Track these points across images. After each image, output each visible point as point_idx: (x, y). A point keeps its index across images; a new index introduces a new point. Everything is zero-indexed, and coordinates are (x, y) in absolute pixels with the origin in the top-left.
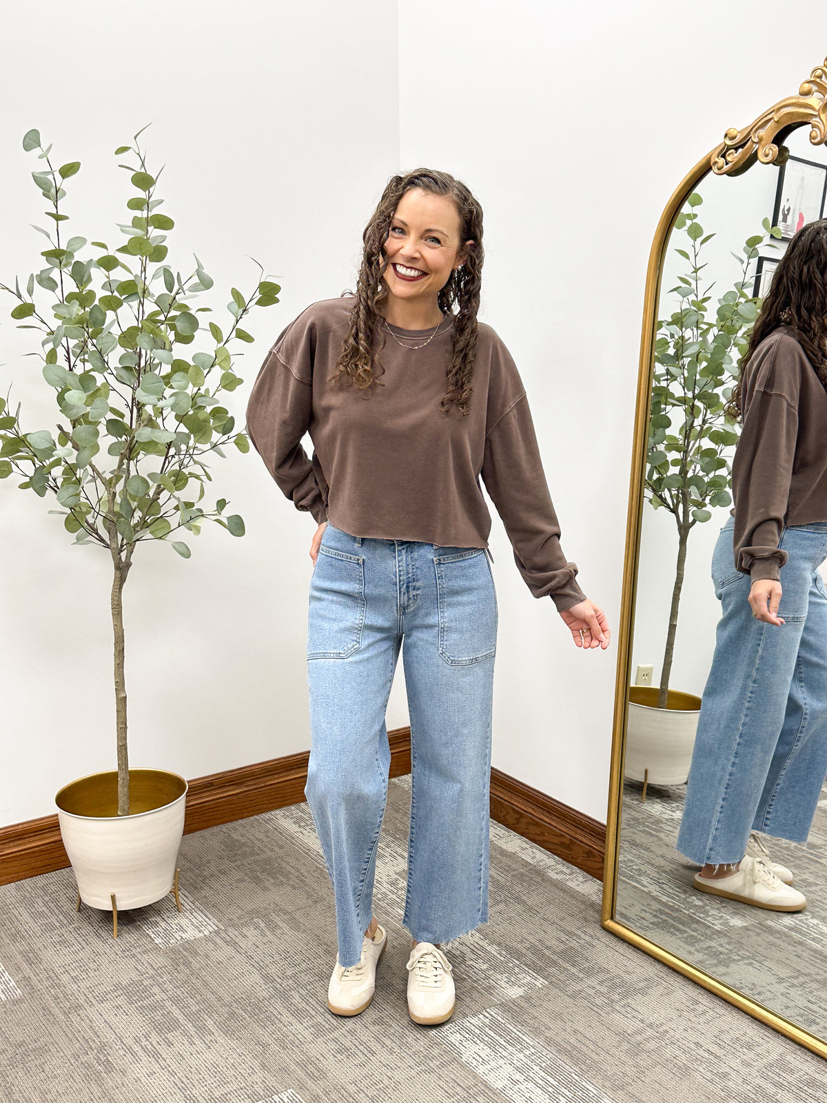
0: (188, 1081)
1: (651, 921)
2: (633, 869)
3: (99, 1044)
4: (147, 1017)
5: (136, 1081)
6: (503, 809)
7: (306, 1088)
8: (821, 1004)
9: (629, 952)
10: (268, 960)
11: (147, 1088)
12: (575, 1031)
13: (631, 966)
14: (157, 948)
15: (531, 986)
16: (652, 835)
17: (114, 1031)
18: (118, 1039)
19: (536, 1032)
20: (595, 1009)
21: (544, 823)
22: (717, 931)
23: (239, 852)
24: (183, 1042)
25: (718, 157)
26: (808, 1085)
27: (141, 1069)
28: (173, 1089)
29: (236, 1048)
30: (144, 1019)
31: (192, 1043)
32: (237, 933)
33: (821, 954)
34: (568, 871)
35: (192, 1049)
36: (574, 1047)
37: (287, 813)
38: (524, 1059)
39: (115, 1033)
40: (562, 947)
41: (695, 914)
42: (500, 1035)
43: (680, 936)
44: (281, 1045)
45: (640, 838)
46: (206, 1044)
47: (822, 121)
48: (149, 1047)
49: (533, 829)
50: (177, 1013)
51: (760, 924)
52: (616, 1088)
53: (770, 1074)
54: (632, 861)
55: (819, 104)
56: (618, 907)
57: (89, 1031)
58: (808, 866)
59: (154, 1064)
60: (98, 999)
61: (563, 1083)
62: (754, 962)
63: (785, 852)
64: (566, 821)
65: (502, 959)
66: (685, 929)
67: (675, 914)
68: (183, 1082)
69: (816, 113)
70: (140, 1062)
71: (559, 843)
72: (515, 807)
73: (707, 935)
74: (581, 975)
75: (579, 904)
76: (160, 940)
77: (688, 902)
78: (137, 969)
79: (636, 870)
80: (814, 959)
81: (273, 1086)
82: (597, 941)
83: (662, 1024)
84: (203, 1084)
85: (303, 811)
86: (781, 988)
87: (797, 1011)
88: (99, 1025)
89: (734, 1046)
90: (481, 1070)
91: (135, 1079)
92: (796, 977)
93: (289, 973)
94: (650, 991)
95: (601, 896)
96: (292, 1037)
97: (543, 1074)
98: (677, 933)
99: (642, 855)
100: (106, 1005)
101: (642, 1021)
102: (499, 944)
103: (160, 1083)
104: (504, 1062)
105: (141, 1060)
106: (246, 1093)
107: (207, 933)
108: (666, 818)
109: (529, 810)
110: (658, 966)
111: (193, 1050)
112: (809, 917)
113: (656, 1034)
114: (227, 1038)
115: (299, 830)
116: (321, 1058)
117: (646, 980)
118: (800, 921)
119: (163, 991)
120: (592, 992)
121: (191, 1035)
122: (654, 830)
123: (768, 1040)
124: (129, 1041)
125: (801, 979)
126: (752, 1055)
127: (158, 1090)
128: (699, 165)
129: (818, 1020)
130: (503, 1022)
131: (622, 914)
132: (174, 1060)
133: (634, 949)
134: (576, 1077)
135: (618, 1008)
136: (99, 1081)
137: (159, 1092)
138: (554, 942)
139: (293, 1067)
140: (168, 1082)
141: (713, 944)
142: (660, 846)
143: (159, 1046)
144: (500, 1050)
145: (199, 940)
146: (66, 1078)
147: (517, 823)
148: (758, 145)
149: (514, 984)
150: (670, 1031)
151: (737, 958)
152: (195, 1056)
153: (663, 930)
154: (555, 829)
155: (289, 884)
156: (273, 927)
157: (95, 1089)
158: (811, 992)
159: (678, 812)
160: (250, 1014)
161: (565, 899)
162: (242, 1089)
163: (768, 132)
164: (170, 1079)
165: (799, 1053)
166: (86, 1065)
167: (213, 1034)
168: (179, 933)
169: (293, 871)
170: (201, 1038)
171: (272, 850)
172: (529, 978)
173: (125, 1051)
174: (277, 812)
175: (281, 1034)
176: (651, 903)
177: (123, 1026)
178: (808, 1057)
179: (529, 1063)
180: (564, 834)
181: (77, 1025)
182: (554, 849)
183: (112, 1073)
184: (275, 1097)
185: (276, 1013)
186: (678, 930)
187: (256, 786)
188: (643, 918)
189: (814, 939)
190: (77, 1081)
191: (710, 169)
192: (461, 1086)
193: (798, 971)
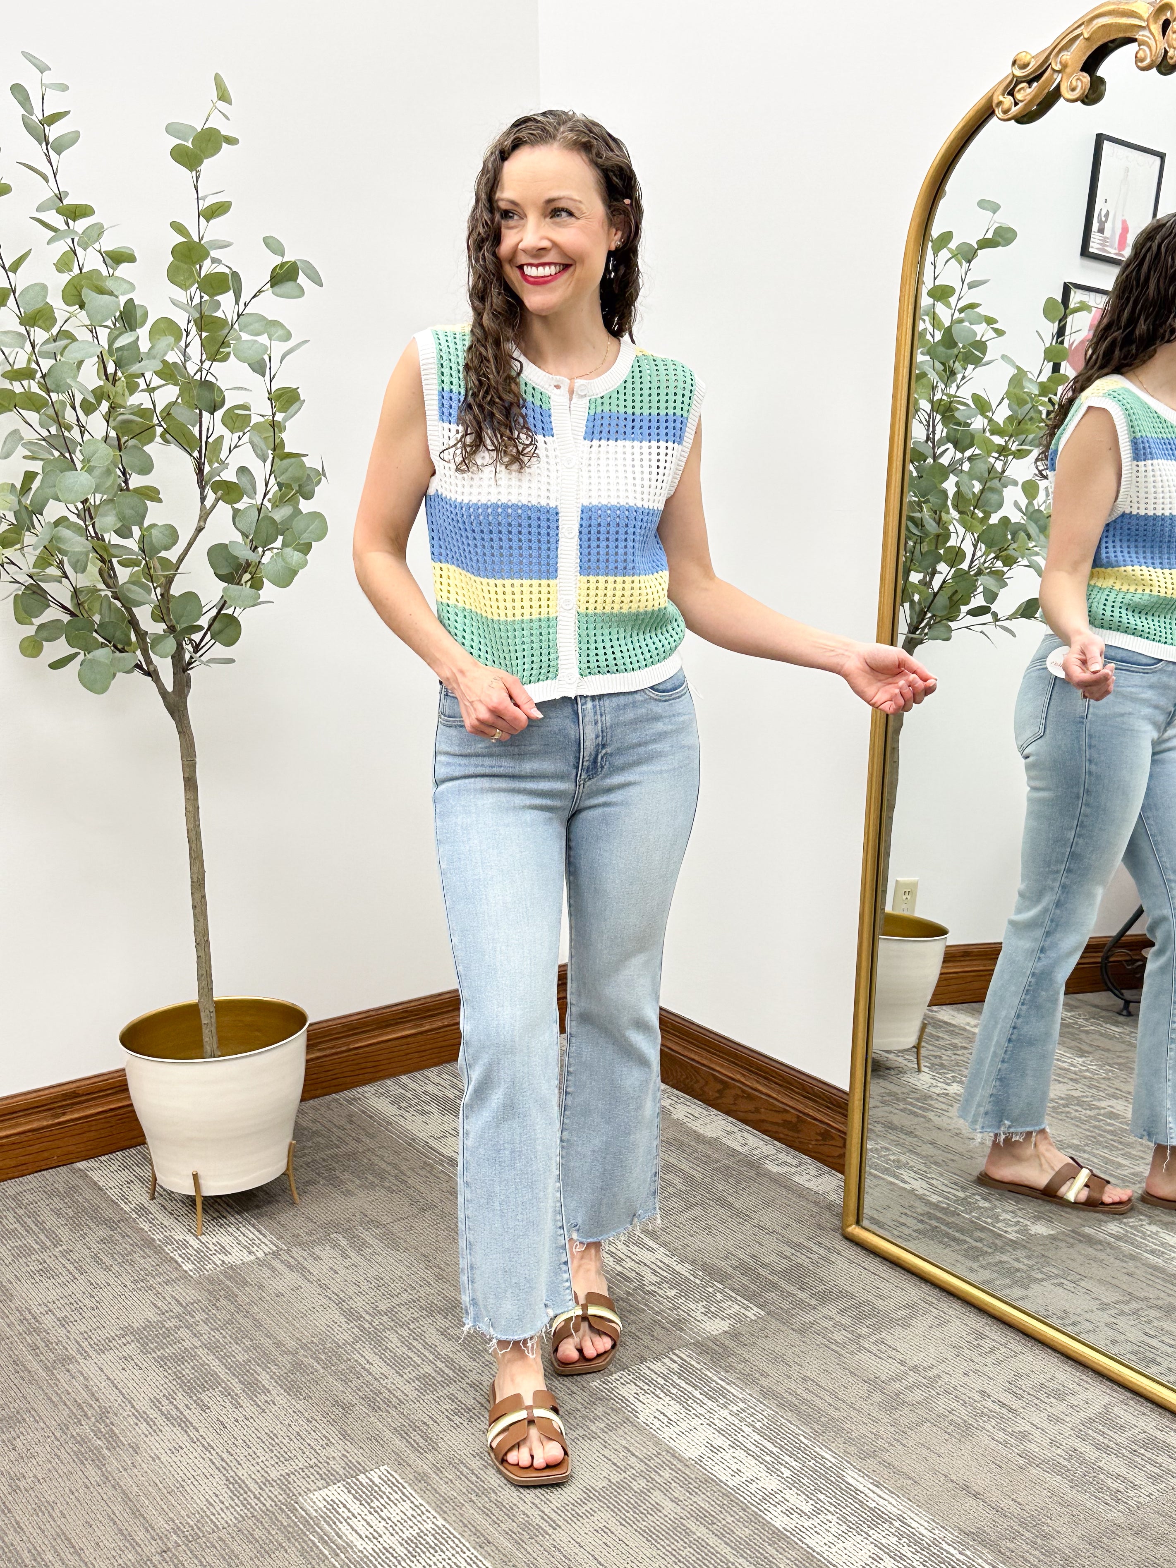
0: (231, 1458)
1: (915, 1228)
2: (890, 1160)
3: (98, 1410)
4: (170, 1371)
5: (154, 1460)
6: (699, 1078)
7: (408, 1464)
8: (1164, 1338)
9: (884, 1270)
10: (351, 1290)
11: (171, 1469)
12: (805, 1379)
13: (886, 1288)
14: (185, 1276)
15: (740, 1319)
16: (916, 1115)
17: (120, 1392)
18: (127, 1402)
19: (748, 1380)
20: (833, 1347)
21: (759, 1095)
22: (1011, 1240)
23: (310, 1144)
24: (223, 1404)
25: (1003, 95)
26: (1145, 1446)
27: (161, 1442)
28: (209, 1469)
29: (303, 1411)
30: (166, 1374)
31: (238, 1406)
32: (305, 1254)
33: (1162, 1271)
34: (795, 1162)
35: (237, 1414)
36: (804, 1401)
37: (381, 1090)
38: (729, 1417)
39: (123, 1395)
40: (785, 1263)
41: (979, 1219)
42: (694, 1386)
43: (957, 1248)
44: (369, 1405)
45: (898, 1119)
46: (259, 1406)
47: (1152, 33)
48: (174, 1412)
49: (745, 1105)
50: (215, 1364)
51: (1073, 1231)
52: (864, 1456)
53: (1090, 1432)
54: (887, 1149)
55: (1149, 9)
56: (867, 1210)
57: (82, 1391)
58: (1142, 1155)
59: (179, 1435)
60: (97, 1348)
61: (787, 1450)
62: (1065, 1282)
63: (1111, 1137)
64: (792, 1090)
65: (698, 1281)
66: (965, 1238)
67: (951, 1219)
68: (223, 1460)
69: (1144, 24)
70: (159, 1433)
71: (780, 1121)
72: (717, 1074)
73: (996, 1245)
74: (813, 1302)
75: (811, 1206)
76: (191, 1266)
77: (969, 1203)
78: (156, 1306)
79: (893, 1161)
80: (1153, 1278)
81: (357, 1462)
82: (835, 1255)
83: (932, 1367)
84: (254, 1462)
85: (404, 1087)
86: (1105, 1317)
87: (1129, 1347)
88: (98, 1381)
89: (1038, 1395)
90: (666, 1433)
91: (151, 1457)
92: (1127, 1303)
93: (383, 1306)
94: (913, 1323)
95: (842, 1194)
96: (386, 1394)
97: (757, 1437)
98: (952, 1243)
99: (902, 1141)
100: (109, 1356)
101: (902, 1363)
102: (693, 1262)
103: (190, 1461)
104: (701, 1422)
105: (161, 1431)
106: (318, 1473)
107: (260, 1254)
108: (937, 1092)
109: (738, 1077)
110: (926, 1288)
111: (240, 1415)
112: (1144, 1223)
113: (924, 1381)
114: (290, 1398)
115: (398, 1112)
116: (430, 1422)
117: (907, 1306)
118: (1132, 1227)
119: (195, 1335)
120: (829, 1324)
121: (236, 1395)
122: (921, 1108)
123: (1086, 1386)
124: (143, 1405)
125: (1134, 1305)
126: (1062, 1407)
127: (186, 1471)
128: (976, 108)
129: (1159, 1359)
130: (699, 1367)
131: (873, 1220)
132: (211, 1429)
133: (891, 1265)
134: (806, 1441)
135: (867, 1346)
136: (99, 1461)
137: (188, 1474)
138: (774, 1257)
139: (388, 1434)
140: (201, 1460)
141: (1004, 1258)
142: (929, 1129)
143: (188, 1411)
144: (695, 1405)
145: (249, 1264)
146: (49, 1456)
147: (721, 1097)
148: (1060, 75)
149: (715, 1315)
150: (944, 1376)
151: (1040, 1276)
152: (242, 1423)
153: (933, 1240)
154: (775, 1102)
155: (383, 1187)
156: (360, 1246)
157: (92, 1472)
158: (1149, 1322)
159: (955, 1084)
160: (325, 1364)
161: (790, 1199)
162: (311, 1467)
163: (1075, 55)
164: (204, 1456)
165: (1132, 1403)
166: (79, 1438)
167: (269, 1392)
168: (220, 1256)
169: (389, 1168)
170: (252, 1399)
171: (358, 1141)
172: (737, 1307)
173: (137, 1418)
174: (366, 1088)
175: (371, 1390)
176: (916, 1205)
177: (135, 1385)
178: (1146, 1408)
179: (736, 1422)
180: (788, 1108)
181: (65, 1385)
182: (776, 1132)
183: (118, 1449)
184: (361, 1477)
185: (363, 1361)
186: (955, 1239)
187: (333, 1051)
188: (904, 1224)
189: (1152, 1252)
190: (65, 1461)
191: (993, 113)
192: (637, 1457)
193: (1130, 1294)
